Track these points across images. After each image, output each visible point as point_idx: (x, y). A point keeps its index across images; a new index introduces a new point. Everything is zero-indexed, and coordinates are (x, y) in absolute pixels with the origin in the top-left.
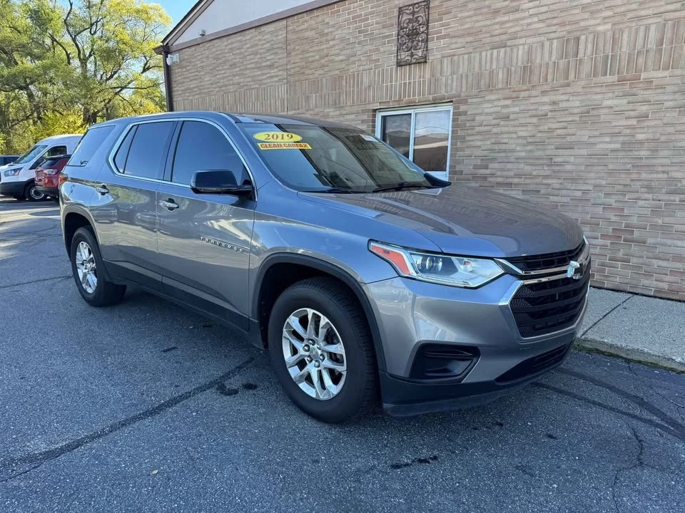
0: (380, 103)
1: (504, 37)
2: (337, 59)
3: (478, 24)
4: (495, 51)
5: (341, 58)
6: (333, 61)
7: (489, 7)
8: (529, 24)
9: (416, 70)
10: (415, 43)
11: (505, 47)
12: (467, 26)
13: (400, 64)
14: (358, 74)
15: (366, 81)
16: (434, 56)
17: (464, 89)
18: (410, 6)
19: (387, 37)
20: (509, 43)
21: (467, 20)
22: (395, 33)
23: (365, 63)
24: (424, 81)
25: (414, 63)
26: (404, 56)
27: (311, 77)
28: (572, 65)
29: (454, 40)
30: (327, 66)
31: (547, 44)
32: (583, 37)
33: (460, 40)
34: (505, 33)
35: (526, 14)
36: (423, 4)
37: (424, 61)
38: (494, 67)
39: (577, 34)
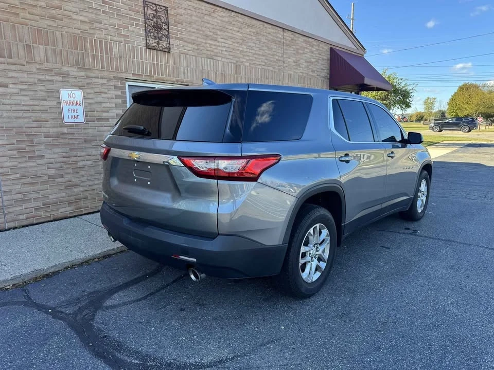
0: (133, 74)
1: (212, 53)
2: (75, 17)
3: (199, 40)
4: (209, 60)
5: (82, 18)
6: (70, 17)
7: (203, 31)
8: (222, 51)
9: (163, 56)
10: (160, 35)
11: (213, 59)
12: (193, 38)
13: (148, 47)
14: (106, 43)
15: (116, 50)
16: (174, 50)
17: (195, 79)
18: (153, 3)
19: (135, 19)
20: (215, 58)
21: (193, 34)
22: (142, 19)
23: (113, 34)
24: (169, 66)
25: (160, 50)
26: (153, 42)
27: (33, 23)
28: (239, 78)
29: (186, 44)
30: (61, 20)
31: (230, 64)
32: (242, 66)
33: (190, 45)
34: (212, 51)
35: (220, 44)
36: (163, 8)
37: (167, 51)
38: (209, 69)
39: (240, 64)
